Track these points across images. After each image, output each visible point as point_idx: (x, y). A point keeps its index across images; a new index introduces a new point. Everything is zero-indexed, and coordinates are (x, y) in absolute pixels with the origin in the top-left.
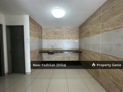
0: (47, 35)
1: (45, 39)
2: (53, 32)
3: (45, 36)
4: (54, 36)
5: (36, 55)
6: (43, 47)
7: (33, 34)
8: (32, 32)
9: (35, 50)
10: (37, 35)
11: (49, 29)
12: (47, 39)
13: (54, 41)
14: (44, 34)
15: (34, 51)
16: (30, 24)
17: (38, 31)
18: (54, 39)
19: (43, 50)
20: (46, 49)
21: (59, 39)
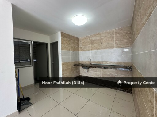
0: (84, 46)
1: (81, 50)
2: (90, 41)
3: (81, 47)
4: (91, 47)
5: (70, 67)
6: (80, 60)
7: (65, 47)
8: (64, 45)
9: (69, 62)
10: (71, 47)
11: (85, 38)
12: (83, 50)
13: (91, 52)
14: (81, 45)
15: (67, 64)
16: (61, 39)
17: (73, 43)
18: (91, 50)
19: (80, 63)
20: (83, 62)
21: (97, 49)
